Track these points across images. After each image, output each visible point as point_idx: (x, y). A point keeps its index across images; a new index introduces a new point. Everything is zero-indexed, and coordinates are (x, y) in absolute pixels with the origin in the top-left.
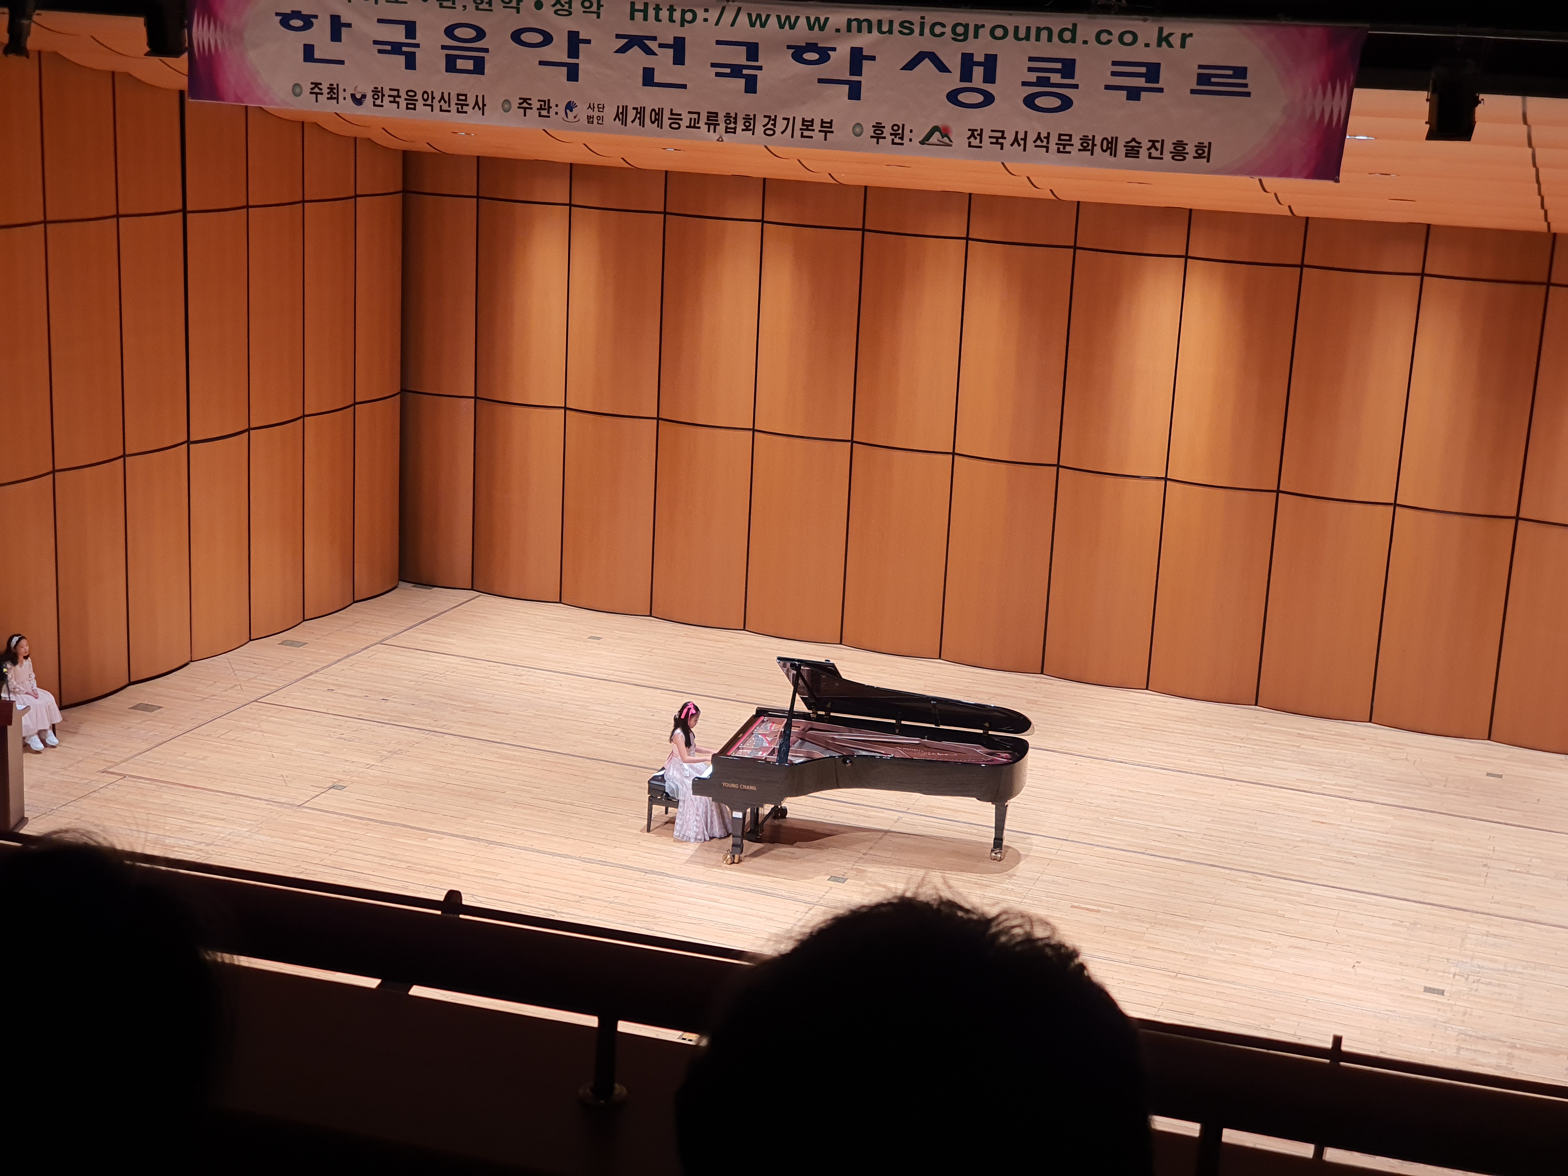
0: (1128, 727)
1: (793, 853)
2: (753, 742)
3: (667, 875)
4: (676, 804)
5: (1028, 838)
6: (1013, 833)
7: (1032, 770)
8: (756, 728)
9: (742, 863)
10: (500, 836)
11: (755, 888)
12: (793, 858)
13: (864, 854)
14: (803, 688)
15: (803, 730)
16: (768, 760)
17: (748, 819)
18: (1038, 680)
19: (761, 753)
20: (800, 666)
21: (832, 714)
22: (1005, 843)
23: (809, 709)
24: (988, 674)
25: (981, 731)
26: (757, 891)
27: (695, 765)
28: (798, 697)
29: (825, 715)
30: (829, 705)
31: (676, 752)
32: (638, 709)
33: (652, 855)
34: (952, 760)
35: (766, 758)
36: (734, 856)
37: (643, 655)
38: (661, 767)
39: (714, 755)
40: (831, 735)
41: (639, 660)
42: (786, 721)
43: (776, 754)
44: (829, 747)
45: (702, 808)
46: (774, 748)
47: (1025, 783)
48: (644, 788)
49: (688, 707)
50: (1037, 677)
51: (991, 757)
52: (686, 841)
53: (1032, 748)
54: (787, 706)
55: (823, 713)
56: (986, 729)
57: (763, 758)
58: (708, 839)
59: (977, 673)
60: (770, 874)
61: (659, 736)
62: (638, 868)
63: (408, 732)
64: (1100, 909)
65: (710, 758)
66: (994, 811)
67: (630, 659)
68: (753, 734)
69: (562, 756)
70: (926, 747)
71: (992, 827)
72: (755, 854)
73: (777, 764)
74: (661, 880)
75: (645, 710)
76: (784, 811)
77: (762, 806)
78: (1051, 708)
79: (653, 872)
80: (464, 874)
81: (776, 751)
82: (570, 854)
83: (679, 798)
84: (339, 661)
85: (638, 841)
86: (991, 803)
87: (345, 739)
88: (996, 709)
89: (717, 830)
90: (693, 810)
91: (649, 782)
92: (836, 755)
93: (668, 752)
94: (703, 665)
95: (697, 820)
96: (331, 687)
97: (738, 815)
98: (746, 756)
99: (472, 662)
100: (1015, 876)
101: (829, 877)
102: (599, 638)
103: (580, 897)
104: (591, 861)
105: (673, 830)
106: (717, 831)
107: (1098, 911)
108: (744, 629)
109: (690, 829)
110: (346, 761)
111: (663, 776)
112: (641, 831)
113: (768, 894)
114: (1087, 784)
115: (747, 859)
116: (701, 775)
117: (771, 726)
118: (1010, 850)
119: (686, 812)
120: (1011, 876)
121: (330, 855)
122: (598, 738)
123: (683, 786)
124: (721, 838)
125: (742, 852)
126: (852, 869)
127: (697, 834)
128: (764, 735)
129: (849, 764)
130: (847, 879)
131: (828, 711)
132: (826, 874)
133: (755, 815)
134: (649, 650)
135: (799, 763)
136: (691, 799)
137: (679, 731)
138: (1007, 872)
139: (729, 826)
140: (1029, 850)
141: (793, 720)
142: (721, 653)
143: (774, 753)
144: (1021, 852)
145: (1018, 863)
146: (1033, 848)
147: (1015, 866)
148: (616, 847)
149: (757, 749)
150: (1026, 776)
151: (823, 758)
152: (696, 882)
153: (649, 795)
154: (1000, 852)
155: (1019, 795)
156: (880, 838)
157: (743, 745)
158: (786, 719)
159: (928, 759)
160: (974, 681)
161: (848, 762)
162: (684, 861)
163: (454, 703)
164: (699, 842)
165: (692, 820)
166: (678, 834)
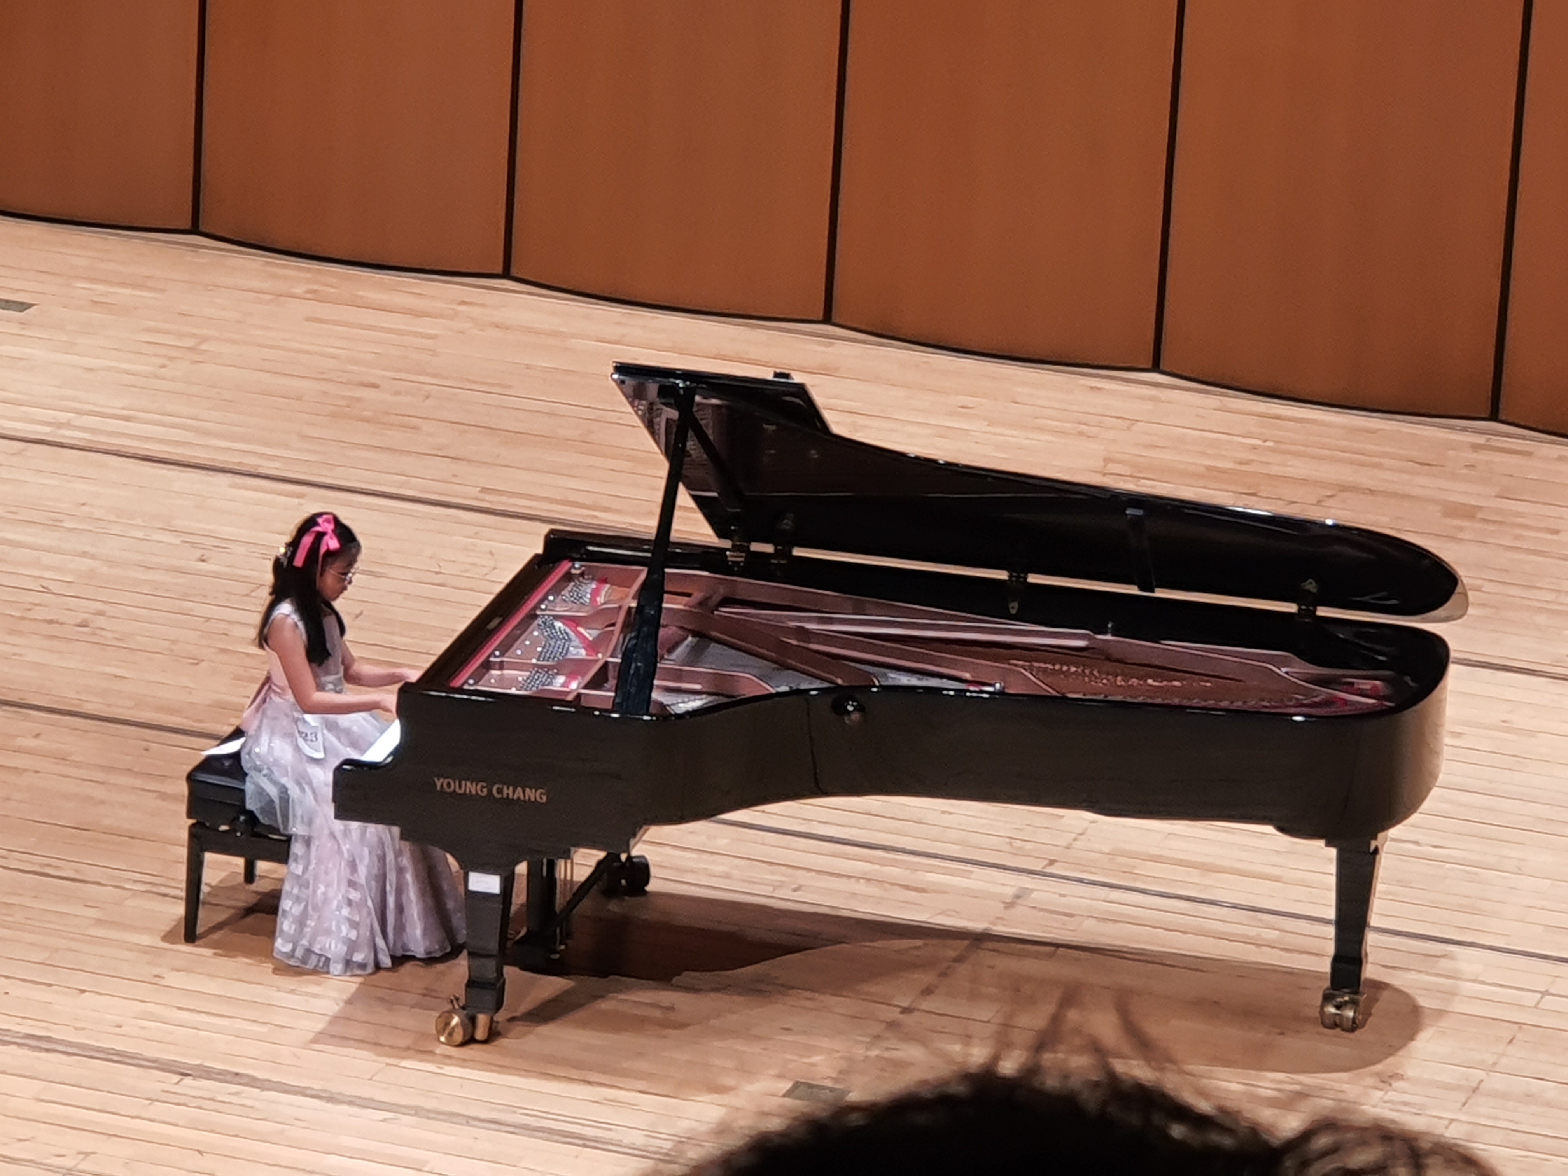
1: (671, 1009)
2: (535, 644)
3: (252, 1082)
4: (281, 849)
5: (1444, 956)
6: (1397, 939)
7: (1458, 735)
8: (544, 599)
9: (503, 1042)
12: (671, 1024)
13: (906, 1011)
15: (701, 604)
16: (583, 703)
18: (1481, 440)
19: (561, 679)
20: (690, 393)
21: (798, 552)
22: (1370, 971)
23: (720, 534)
25: (1291, 608)
26: (552, 1131)
27: (344, 720)
28: (684, 498)
29: (777, 554)
30: (787, 524)
31: (279, 678)
32: (156, 537)
33: (204, 1017)
34: (1195, 702)
35: (579, 696)
36: (473, 1020)
37: (171, 359)
38: (229, 730)
39: (406, 690)
40: (792, 620)
41: (156, 377)
42: (643, 576)
43: (612, 682)
45: (366, 861)
46: (606, 664)
47: (1434, 776)
48: (175, 798)
49: (317, 529)
50: (1474, 431)
51: (1324, 692)
52: (315, 972)
53: (1459, 661)
55: (769, 548)
56: (1309, 602)
57: (570, 698)
58: (386, 961)
59: (1278, 417)
60: (594, 1077)
61: (222, 625)
62: (156, 1061)
65: (390, 698)
66: (1333, 868)
67: (127, 373)
68: (536, 616)
70: (1109, 659)
71: (1325, 921)
72: (543, 1013)
73: (615, 715)
74: (234, 1099)
75: (177, 541)
77: (567, 855)
78: (1525, 533)
79: (208, 1074)
81: (612, 674)
83: (292, 830)
85: (157, 971)
86: (1321, 843)
88: (1344, 534)
89: (418, 932)
90: (336, 870)
91: (191, 778)
93: (252, 680)
94: (369, 393)
95: (350, 903)
98: (513, 691)
100: (1401, 1077)
101: (787, 1085)
105: (271, 933)
106: (418, 937)
108: (506, 274)
109: (328, 932)
112: (168, 937)
113: (585, 1142)
115: (519, 1028)
116: (363, 752)
117: (595, 593)
118: (1385, 995)
119: (316, 879)
120: (1386, 1080)
122: (20, 633)
123: (303, 790)
124: (430, 960)
125: (499, 1005)
127: (353, 946)
128: (573, 621)
129: (855, 716)
131: (785, 542)
132: (780, 1076)
134: (190, 343)
135: (688, 713)
136: (332, 835)
137: (287, 609)
138: (1379, 1067)
139: (459, 921)
140: (1453, 993)
141: (667, 570)
142: (433, 352)
143: (606, 680)
144: (1422, 1002)
145: (1412, 1038)
146: (1467, 987)
147: (1400, 1048)
148: (83, 991)
149: (550, 668)
150: (1435, 753)
151: (770, 696)
152: (351, 1103)
153: (192, 821)
154: (1354, 1003)
155: (1415, 818)
156: (959, 960)
157: (502, 655)
158: (645, 570)
159: (1119, 698)
160: (1270, 444)
161: (850, 708)
162: (311, 1036)
164: (359, 972)
165: (335, 904)
166: (287, 948)
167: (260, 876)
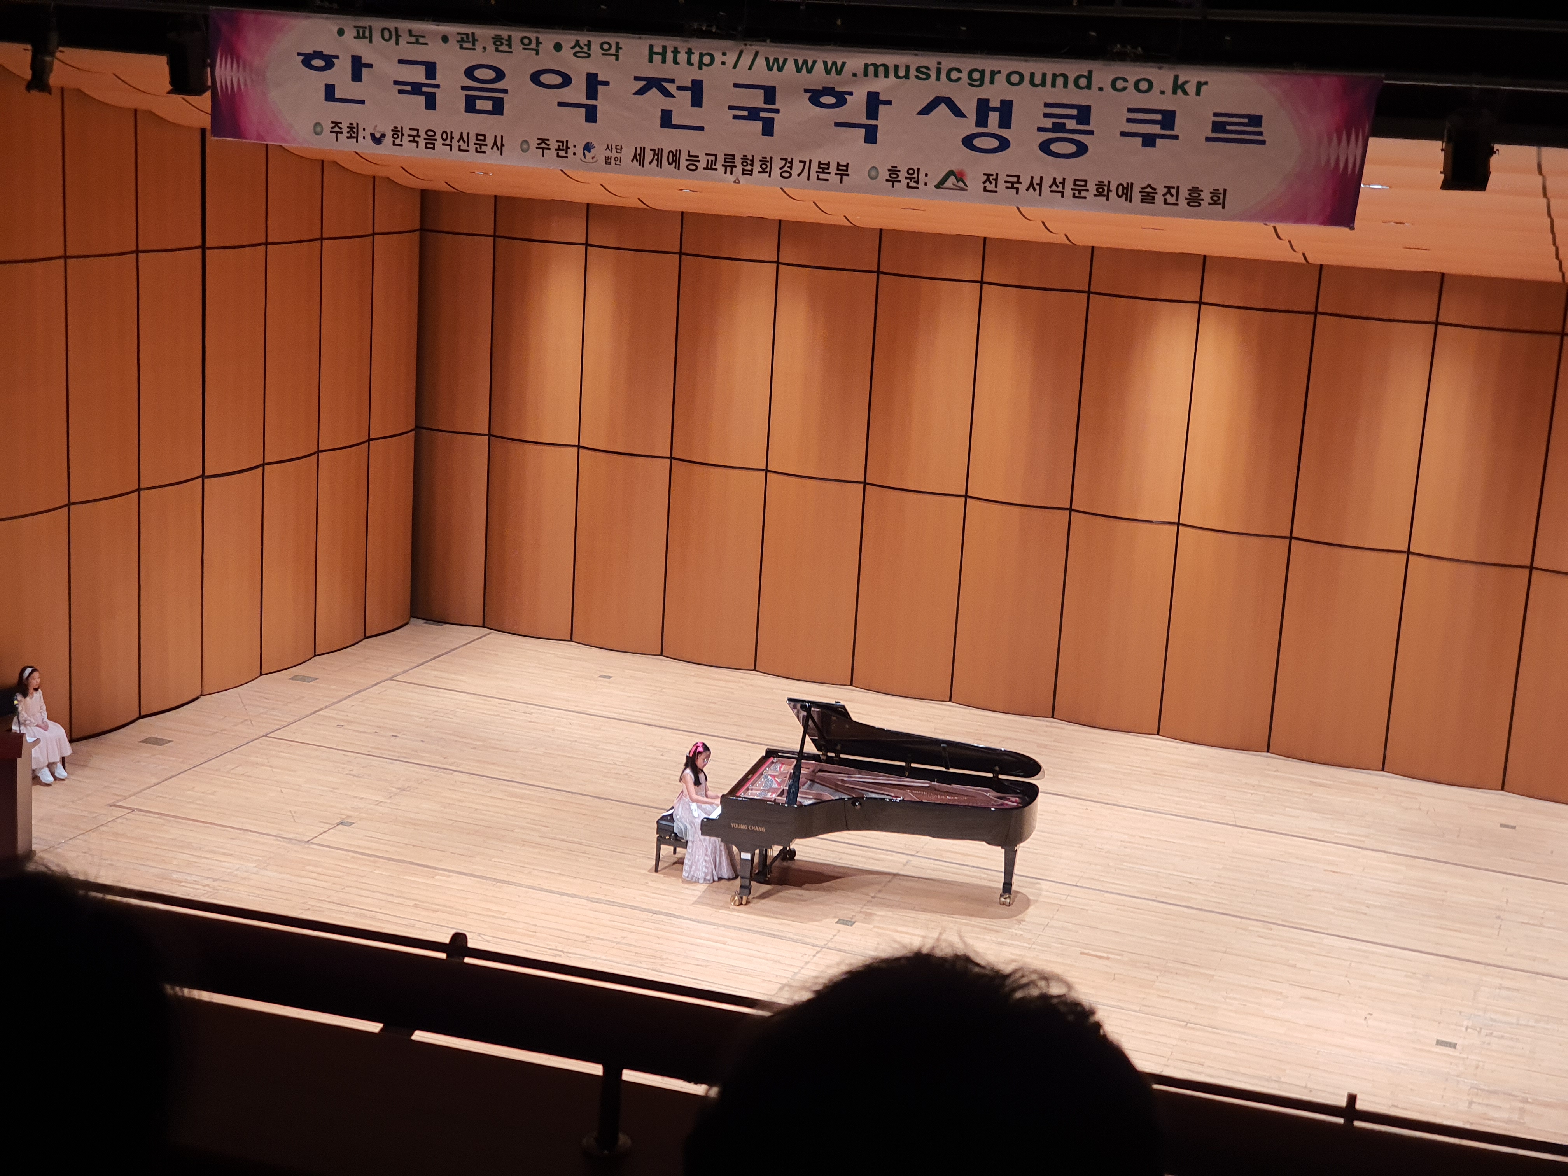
0: (1139, 773)
1: (802, 895)
2: (762, 783)
3: (675, 916)
4: (685, 845)
5: (1037, 883)
6: (1023, 878)
7: (1042, 815)
8: (765, 769)
9: (751, 905)
10: (508, 875)
11: (763, 930)
12: (802, 900)
13: (873, 897)
14: (814, 729)
15: (813, 771)
16: (777, 801)
17: (756, 860)
18: (1048, 724)
19: (770, 794)
21: (842, 756)
22: (1014, 888)
23: (819, 750)
24: (999, 718)
25: (991, 775)
26: (765, 933)
27: (704, 806)
29: (836, 757)
30: (839, 747)
31: (685, 792)
32: (649, 748)
33: (660, 896)
34: (961, 804)
35: (775, 799)
36: (742, 898)
37: (654, 694)
39: (723, 796)
40: (840, 777)
41: (650, 699)
42: (795, 763)
43: (786, 795)
44: (839, 789)
45: (711, 848)
46: (784, 790)
47: (1034, 828)
48: (653, 828)
49: (698, 747)
50: (1047, 721)
51: (1001, 801)
52: (695, 882)
53: (1042, 792)
54: (797, 748)
55: (833, 755)
56: (996, 773)
57: (773, 800)
58: (716, 879)
59: (987, 716)
60: (778, 916)
61: (670, 775)
62: (646, 909)
63: (417, 768)
64: (1110, 956)
65: (719, 798)
66: (1003, 855)
67: (641, 698)
68: (762, 774)
69: (571, 795)
70: (935, 790)
71: (1001, 872)
72: (763, 896)
73: (786, 805)
74: (669, 921)
75: (655, 749)
76: (793, 853)
77: (771, 848)
78: (1063, 753)
79: (661, 913)
80: (470, 912)
81: (786, 792)
82: (577, 894)
83: (688, 838)
84: (350, 696)
85: (646, 881)
86: (1000, 848)
87: (354, 776)
88: (1007, 753)
89: (726, 870)
90: (702, 851)
91: (657, 822)
92: (846, 797)
93: (677, 792)
94: (714, 705)
95: (705, 861)
96: (342, 723)
97: (747, 856)
98: (756, 797)
99: (482, 700)
100: (1024, 921)
101: (837, 920)
102: (609, 677)
103: (587, 937)
104: (598, 901)
105: (682, 871)
106: (726, 872)
107: (1108, 958)
108: (755, 670)
109: (699, 870)
110: (356, 797)
111: (671, 815)
112: (650, 871)
113: (775, 936)
114: (1098, 829)
115: (755, 900)
116: (710, 815)
117: (780, 768)
118: (1019, 895)
119: (695, 852)
120: (1020, 922)
121: (337, 891)
122: (607, 777)
123: (691, 826)
124: (729, 879)
125: (750, 893)
126: (861, 912)
127: (706, 874)
128: (774, 776)
129: (859, 807)
130: (855, 922)
131: (838, 753)
132: (835, 917)
133: (764, 856)
134: (659, 689)
135: (808, 805)
136: (700, 840)
137: (688, 771)
138: (1016, 918)
139: (738, 867)
140: (1040, 895)
141: (803, 761)
142: (732, 693)
143: (783, 794)
144: (1031, 898)
145: (1027, 908)
146: (1044, 893)
147: (1024, 911)
148: (624, 887)
149: (767, 790)
150: (1036, 821)
151: (832, 800)
152: (704, 923)
153: (658, 835)
154: (1009, 897)
155: (1028, 840)
156: (889, 882)
157: (752, 786)
158: (795, 761)
159: (939, 802)
160: (985, 724)
161: (857, 804)
162: (692, 902)
163: (464, 740)
164: (708, 882)
165: (701, 861)
166: (687, 875)
167: (679, 853)
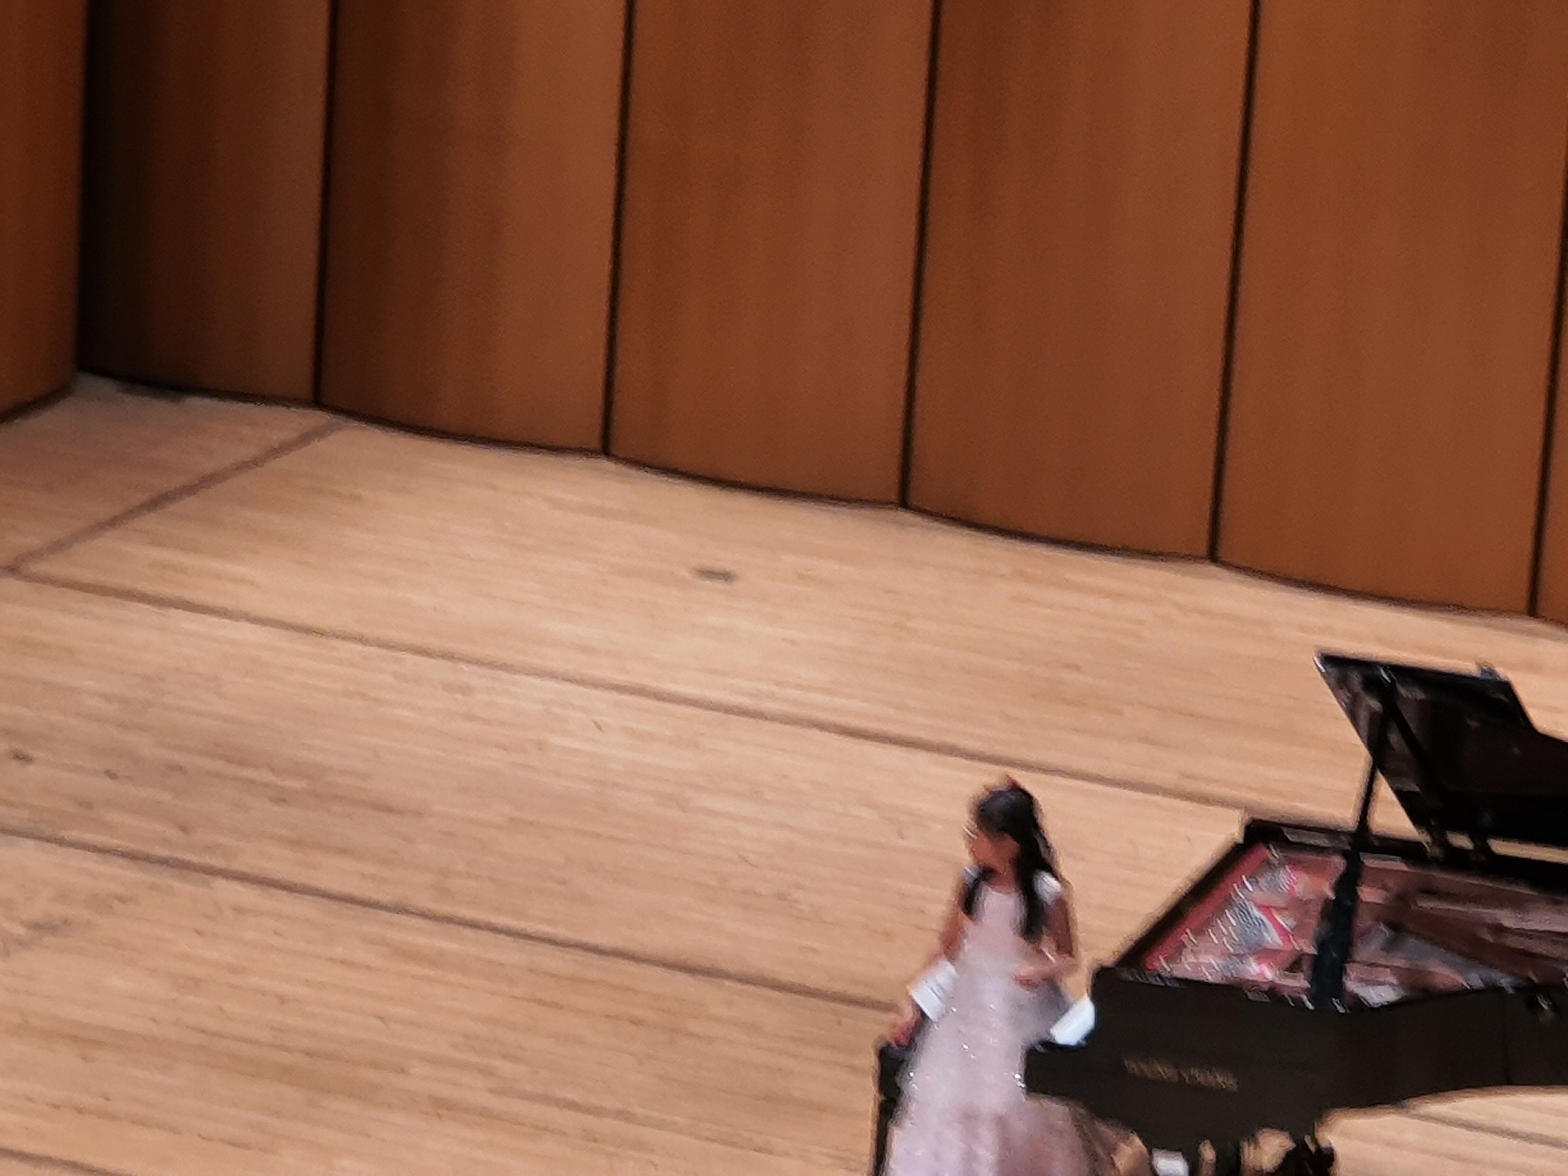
2: (1231, 931)
8: (1242, 886)
14: (1407, 759)
15: (1399, 896)
16: (1278, 990)
19: (1257, 966)
20: (1395, 684)
21: (1498, 847)
23: (1420, 826)
29: (1475, 849)
30: (1487, 819)
35: (1272, 983)
37: (874, 634)
40: (1486, 915)
41: (859, 651)
42: (1340, 866)
43: (1307, 970)
44: (1486, 956)
46: (1301, 952)
54: (1348, 819)
55: (1467, 842)
57: (1264, 984)
63: (92, 863)
67: (832, 646)
68: (1232, 903)
73: (1310, 1004)
75: (877, 817)
76: (1325, 1160)
77: (1252, 1138)
81: (1307, 961)
92: (1505, 981)
94: (1069, 676)
97: (1173, 1167)
98: (1208, 978)
99: (306, 643)
102: (731, 578)
108: (1211, 559)
116: (1055, 1033)
117: (1292, 881)
122: (719, 903)
128: (1269, 909)
129: (1547, 1014)
131: (1483, 836)
133: (1232, 1168)
135: (1382, 1004)
141: (1366, 861)
143: (1301, 969)
149: (1244, 955)
157: (1198, 940)
158: (1341, 861)
161: (1544, 1006)
163: (248, 773)
